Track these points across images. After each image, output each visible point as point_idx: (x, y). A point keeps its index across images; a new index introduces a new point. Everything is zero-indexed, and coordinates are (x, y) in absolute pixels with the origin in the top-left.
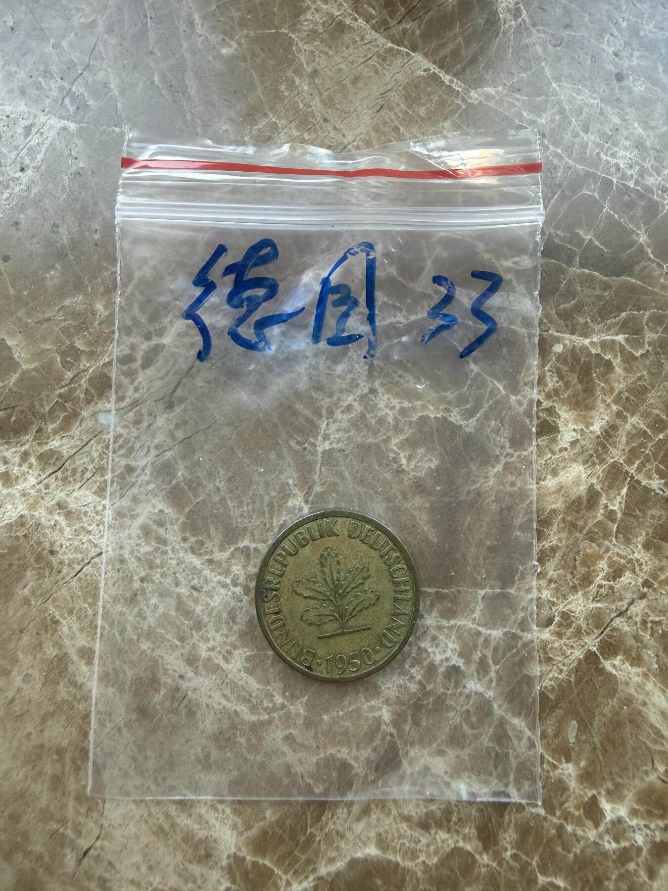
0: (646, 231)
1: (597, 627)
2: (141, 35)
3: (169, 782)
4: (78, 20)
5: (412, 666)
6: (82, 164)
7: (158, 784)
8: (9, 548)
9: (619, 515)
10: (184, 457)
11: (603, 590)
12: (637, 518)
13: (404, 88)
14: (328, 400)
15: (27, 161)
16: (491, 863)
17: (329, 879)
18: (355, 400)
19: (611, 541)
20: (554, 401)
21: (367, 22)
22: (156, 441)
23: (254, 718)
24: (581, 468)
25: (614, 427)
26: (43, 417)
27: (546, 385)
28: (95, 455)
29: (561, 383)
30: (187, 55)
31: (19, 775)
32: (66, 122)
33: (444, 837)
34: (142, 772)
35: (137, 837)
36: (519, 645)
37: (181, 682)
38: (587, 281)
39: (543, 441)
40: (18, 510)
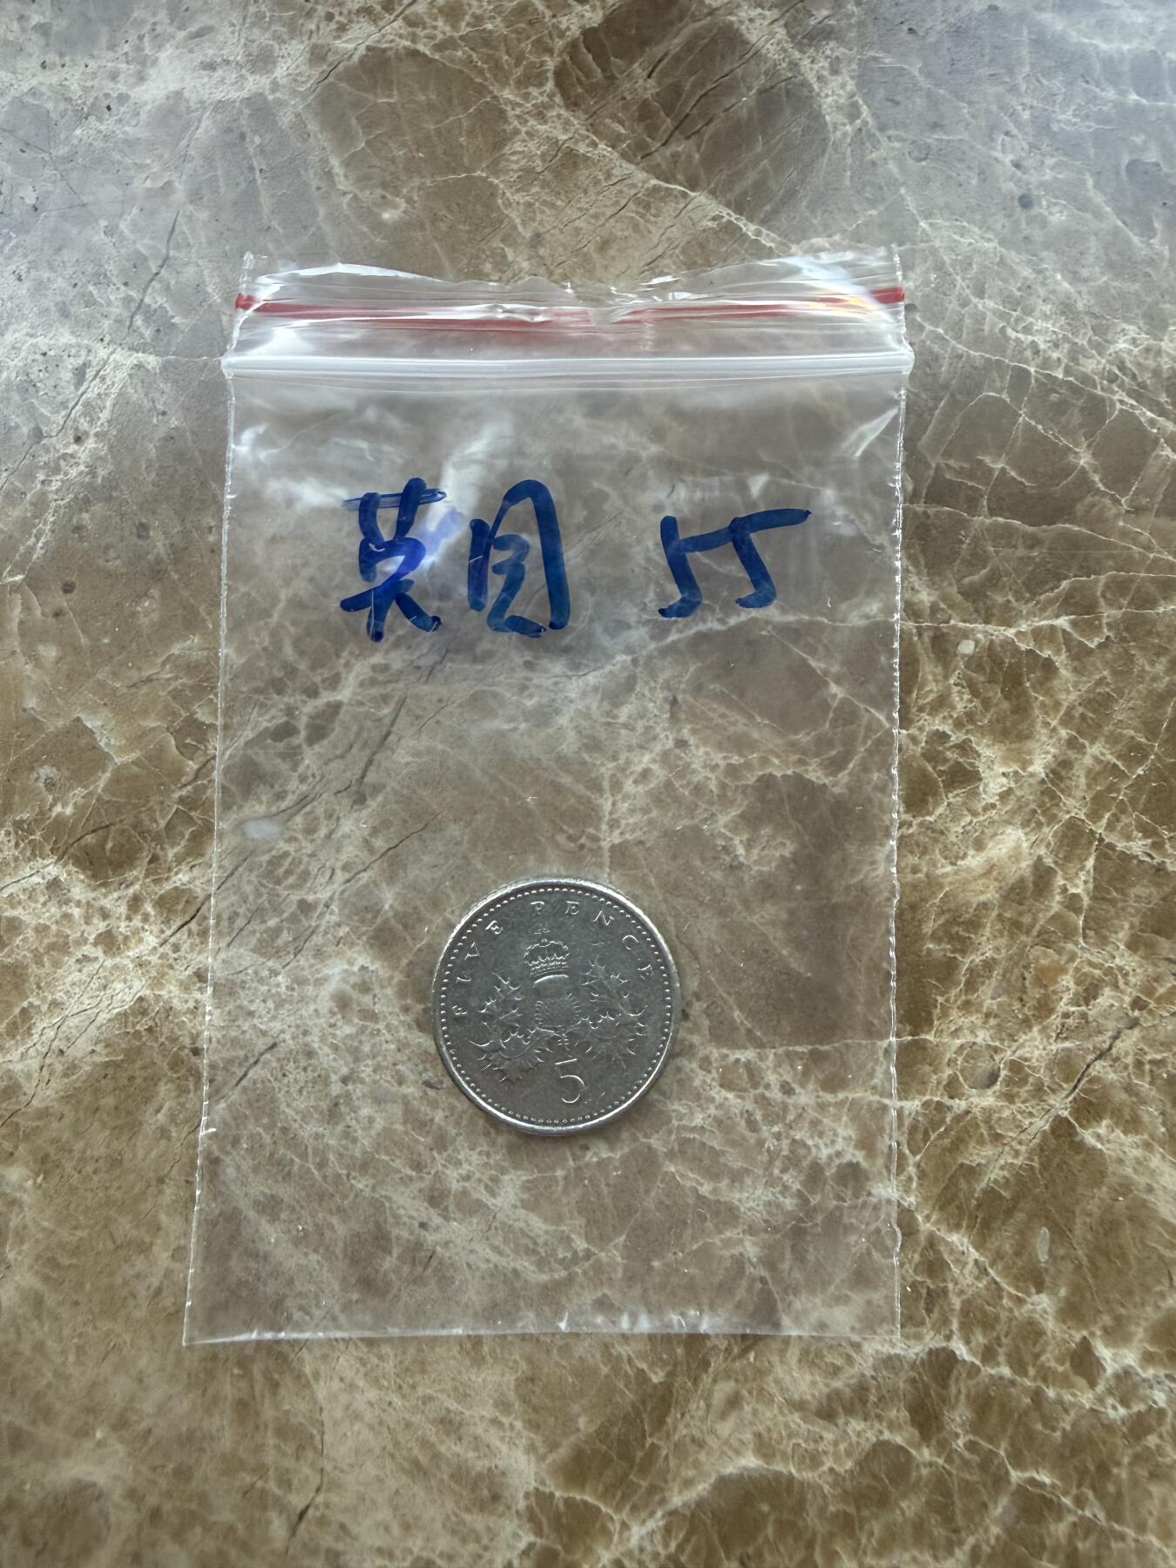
0: (1089, 446)
1: (1067, 1080)
2: (247, 201)
3: (420, 1391)
4: (142, 184)
5: (784, 1170)
6: (174, 423)
7: (404, 1397)
8: (127, 1052)
9: (1086, 901)
10: (391, 880)
11: (1070, 1021)
12: (1113, 902)
13: (683, 252)
14: (611, 765)
15: (84, 425)
16: (935, 1459)
17: (688, 1513)
18: (654, 761)
19: (1076, 943)
20: (967, 732)
21: (613, 147)
22: (344, 857)
23: (545, 1277)
24: (1020, 833)
25: (1065, 764)
26: (157, 838)
27: (953, 708)
28: (248, 889)
29: (976, 702)
30: (327, 228)
31: (182, 1406)
32: (140, 355)
33: (858, 1428)
34: (377, 1380)
35: (380, 1480)
36: (948, 1120)
37: (423, 1233)
38: (1003, 536)
39: (955, 797)
40: (134, 991)
